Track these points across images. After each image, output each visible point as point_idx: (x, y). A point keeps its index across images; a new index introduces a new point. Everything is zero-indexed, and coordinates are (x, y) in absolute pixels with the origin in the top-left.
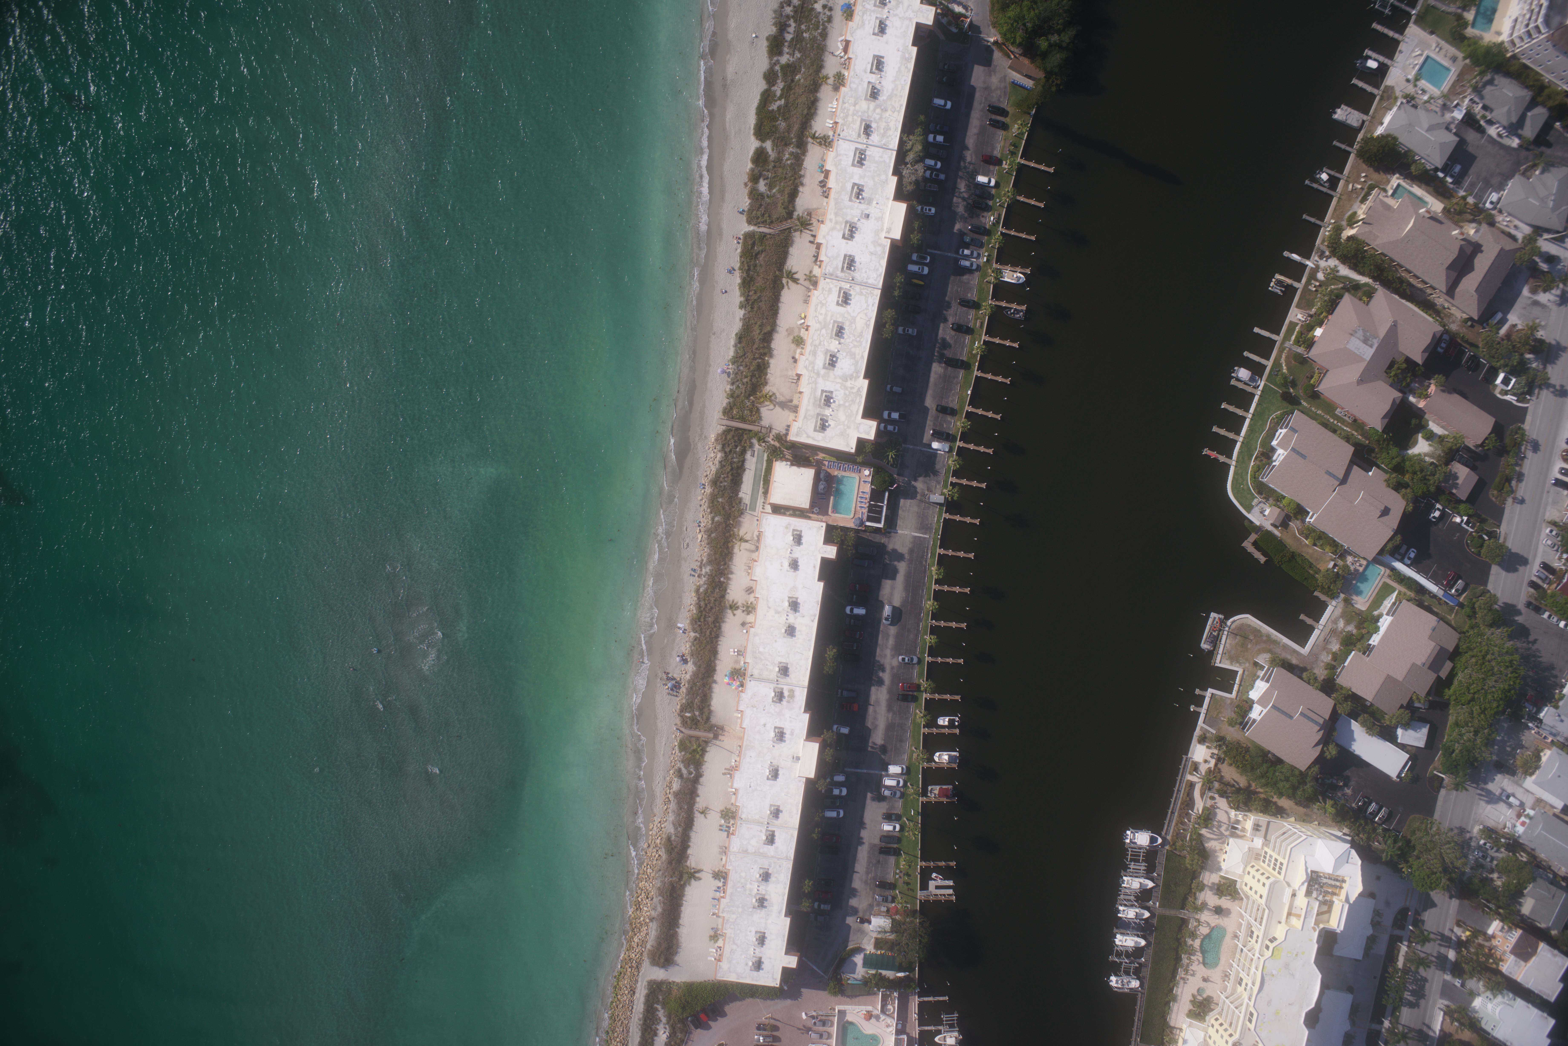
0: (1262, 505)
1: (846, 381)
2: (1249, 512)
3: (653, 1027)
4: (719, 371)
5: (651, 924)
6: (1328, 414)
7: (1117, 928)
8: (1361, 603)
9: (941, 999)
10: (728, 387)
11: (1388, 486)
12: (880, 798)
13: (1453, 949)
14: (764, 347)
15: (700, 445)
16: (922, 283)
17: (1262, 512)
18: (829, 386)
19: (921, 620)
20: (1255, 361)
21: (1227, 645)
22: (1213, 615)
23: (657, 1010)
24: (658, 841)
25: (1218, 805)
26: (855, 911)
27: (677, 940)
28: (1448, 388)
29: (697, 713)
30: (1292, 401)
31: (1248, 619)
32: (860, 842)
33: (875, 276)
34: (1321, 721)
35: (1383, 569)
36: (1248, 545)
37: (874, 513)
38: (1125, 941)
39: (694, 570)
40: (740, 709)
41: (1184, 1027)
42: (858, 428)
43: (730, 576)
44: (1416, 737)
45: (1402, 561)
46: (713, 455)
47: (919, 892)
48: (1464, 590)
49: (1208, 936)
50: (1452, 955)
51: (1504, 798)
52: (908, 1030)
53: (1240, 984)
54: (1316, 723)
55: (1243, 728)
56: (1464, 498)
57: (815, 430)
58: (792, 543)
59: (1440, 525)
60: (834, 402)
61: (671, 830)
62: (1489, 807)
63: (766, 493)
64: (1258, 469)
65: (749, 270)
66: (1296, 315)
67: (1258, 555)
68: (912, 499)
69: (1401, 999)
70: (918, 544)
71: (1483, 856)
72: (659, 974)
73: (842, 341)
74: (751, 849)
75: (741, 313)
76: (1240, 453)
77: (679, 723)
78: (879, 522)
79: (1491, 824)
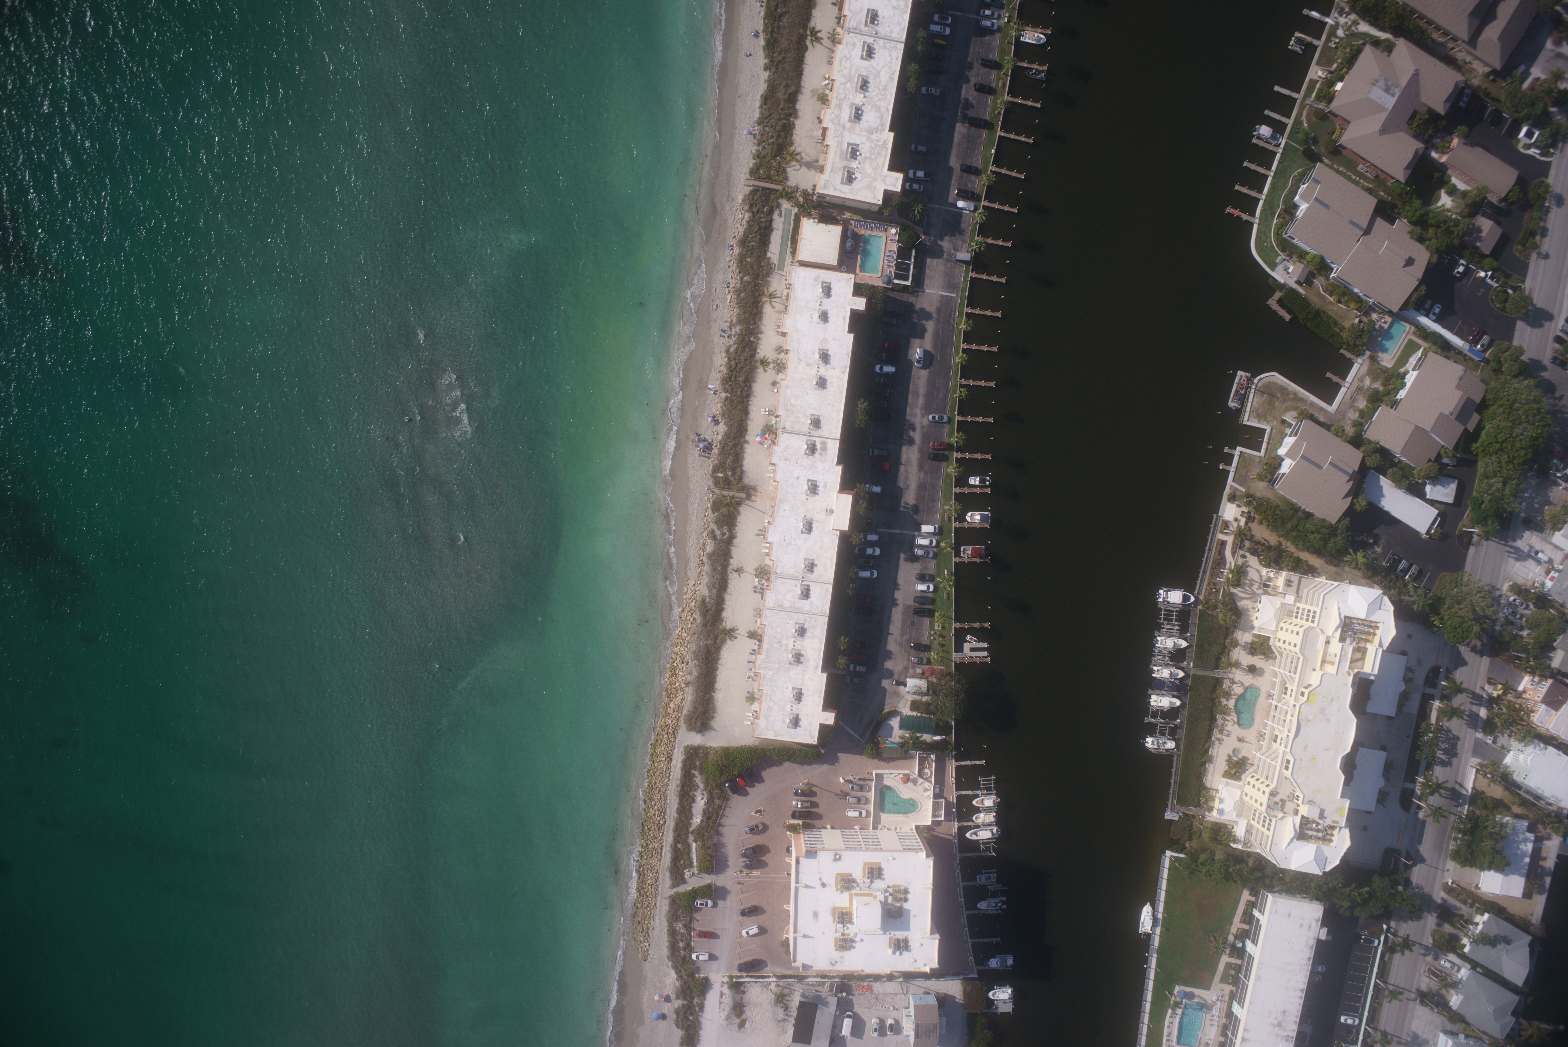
0: (1285, 262)
1: (872, 133)
2: (1273, 270)
3: (691, 793)
4: (745, 132)
5: (686, 689)
6: (1350, 170)
7: (1152, 689)
8: (1387, 360)
9: (978, 762)
10: (754, 149)
11: (1412, 238)
12: (914, 559)
13: (1485, 707)
14: (789, 108)
15: (727, 207)
16: (944, 43)
17: (1286, 269)
18: (855, 139)
19: (949, 379)
20: (1276, 120)
21: (1255, 403)
22: (1240, 373)
23: (694, 776)
24: (693, 604)
25: (1250, 563)
26: (890, 674)
27: (714, 704)
28: (1470, 141)
29: (729, 473)
30: (1313, 157)
31: (1276, 377)
32: (894, 603)
33: (898, 30)
34: (1351, 472)
35: (1408, 326)
36: (1273, 303)
37: (901, 271)
38: (1161, 701)
39: (724, 331)
40: (773, 462)
41: (1220, 787)
42: (884, 180)
43: (760, 336)
44: (1445, 493)
45: (1427, 316)
46: (740, 216)
47: (954, 654)
48: (1490, 345)
49: (1241, 697)
50: (1483, 713)
51: (1533, 554)
52: (945, 795)
53: (1275, 741)
54: (1346, 472)
55: (1273, 485)
56: (1487, 252)
57: (842, 183)
58: (822, 295)
59: (1464, 281)
60: (860, 154)
61: (705, 592)
62: (1518, 564)
63: (794, 252)
64: (1281, 226)
65: (772, 32)
66: (1316, 72)
67: (1282, 312)
68: (938, 258)
69: (1434, 757)
70: (945, 303)
71: (1513, 612)
72: (695, 739)
73: (867, 94)
74: (787, 604)
75: (766, 75)
76: (1263, 211)
77: (712, 485)
78: (907, 280)
79: (1520, 581)
